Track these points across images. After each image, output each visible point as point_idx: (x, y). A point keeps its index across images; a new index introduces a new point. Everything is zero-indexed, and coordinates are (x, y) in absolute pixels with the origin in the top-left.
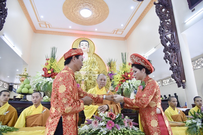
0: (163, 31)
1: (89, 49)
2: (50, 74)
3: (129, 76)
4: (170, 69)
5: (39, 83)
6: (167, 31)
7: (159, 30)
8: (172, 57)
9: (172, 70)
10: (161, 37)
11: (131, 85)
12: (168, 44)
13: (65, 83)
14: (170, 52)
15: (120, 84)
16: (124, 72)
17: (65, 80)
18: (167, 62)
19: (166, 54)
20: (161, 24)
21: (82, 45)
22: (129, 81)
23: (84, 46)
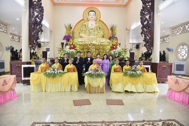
0: (143, 13)
1: (96, 17)
3: (115, 47)
4: (144, 41)
6: (147, 13)
7: (141, 12)
8: (147, 32)
9: (145, 41)
10: (141, 18)
11: (115, 52)
12: (145, 23)
14: (146, 29)
15: (109, 52)
16: (112, 44)
18: (142, 36)
19: (143, 30)
20: (143, 7)
21: (91, 14)
22: (114, 50)
23: (92, 15)
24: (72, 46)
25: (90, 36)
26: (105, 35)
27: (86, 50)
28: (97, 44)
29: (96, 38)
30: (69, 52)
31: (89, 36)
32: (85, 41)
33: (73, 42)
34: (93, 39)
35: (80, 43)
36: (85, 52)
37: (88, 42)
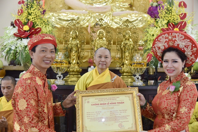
2: (28, 31)
5: (10, 49)
13: (25, 96)
16: (166, 22)
17: (24, 92)
24: (26, 28)
25: (95, 5)
26: (136, 4)
27: (74, 42)
28: (115, 26)
29: (112, 10)
30: (13, 48)
31: (92, 4)
32: (78, 18)
33: (30, 14)
34: (102, 13)
35: (64, 23)
36: (71, 50)
37: (87, 21)
